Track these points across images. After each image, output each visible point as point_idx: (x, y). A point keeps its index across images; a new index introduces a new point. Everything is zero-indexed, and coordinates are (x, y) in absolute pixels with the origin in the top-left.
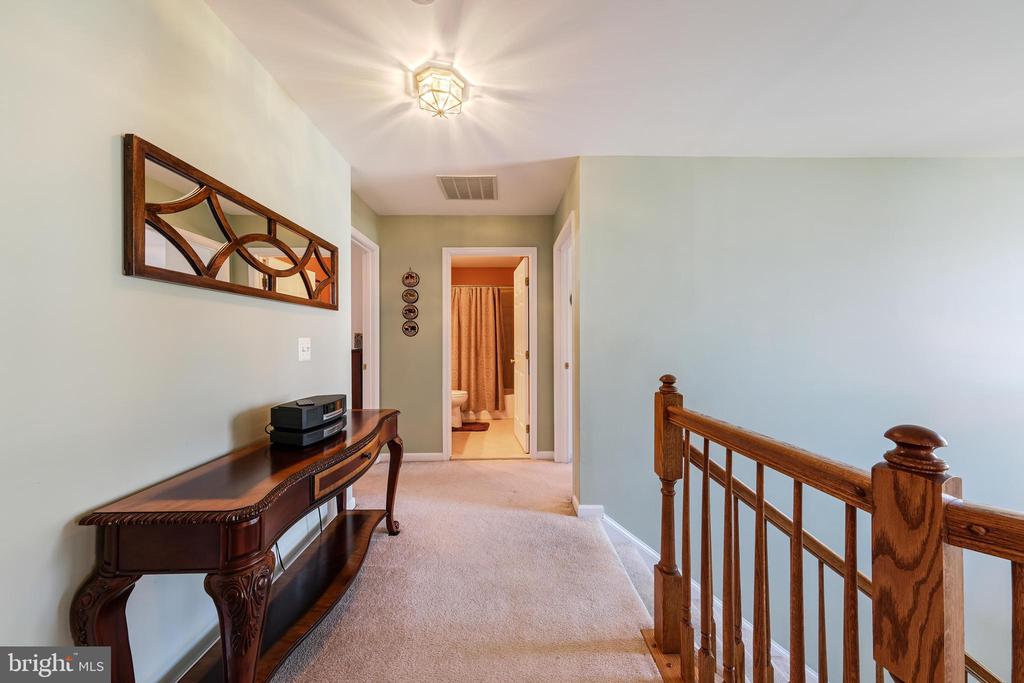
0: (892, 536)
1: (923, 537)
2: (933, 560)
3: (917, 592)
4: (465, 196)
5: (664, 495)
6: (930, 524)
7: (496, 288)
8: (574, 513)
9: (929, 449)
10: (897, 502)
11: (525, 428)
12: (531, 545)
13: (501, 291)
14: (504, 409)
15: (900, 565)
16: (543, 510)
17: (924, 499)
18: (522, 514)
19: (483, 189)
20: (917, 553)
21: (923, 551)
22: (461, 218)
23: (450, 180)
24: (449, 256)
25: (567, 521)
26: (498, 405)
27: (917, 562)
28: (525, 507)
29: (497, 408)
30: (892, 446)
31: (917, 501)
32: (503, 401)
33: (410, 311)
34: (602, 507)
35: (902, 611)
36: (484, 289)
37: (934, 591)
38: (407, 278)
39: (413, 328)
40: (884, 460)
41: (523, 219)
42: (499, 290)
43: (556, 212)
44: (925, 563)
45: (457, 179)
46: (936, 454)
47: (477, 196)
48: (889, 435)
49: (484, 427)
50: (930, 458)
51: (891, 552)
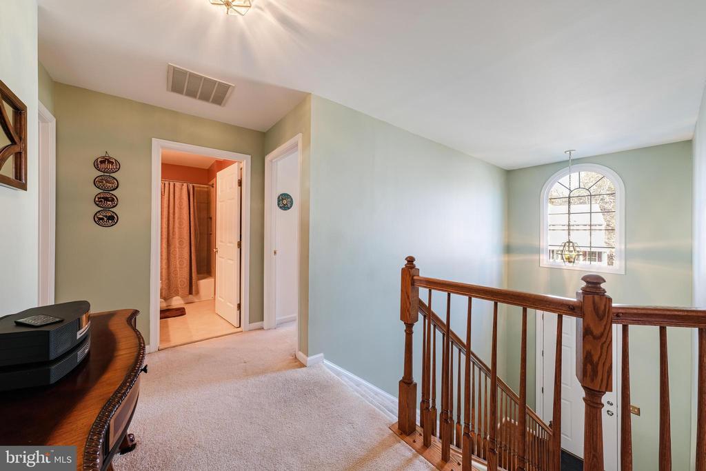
0: (592, 326)
1: (605, 323)
2: (609, 331)
3: (602, 348)
4: (191, 94)
5: (407, 334)
6: (608, 317)
7: (191, 185)
8: (302, 365)
9: (600, 283)
10: (594, 309)
11: (236, 307)
12: (285, 402)
13: (195, 189)
14: (198, 292)
15: (595, 338)
16: (279, 370)
17: (605, 306)
18: (263, 378)
19: (215, 93)
20: (602, 330)
21: (605, 328)
22: (174, 114)
23: (184, 73)
24: (161, 149)
25: (300, 373)
26: (192, 289)
27: (602, 334)
28: (264, 372)
29: (191, 293)
30: (584, 284)
31: (603, 307)
32: (197, 286)
33: (106, 199)
34: (322, 355)
35: (595, 359)
36: (178, 184)
37: (609, 345)
38: (101, 162)
39: (111, 218)
40: (581, 291)
41: (239, 130)
42: (193, 187)
43: (268, 131)
44: (605, 335)
45: (192, 75)
46: (603, 286)
47: (205, 98)
48: (584, 279)
49: (181, 312)
50: (600, 288)
51: (592, 333)
